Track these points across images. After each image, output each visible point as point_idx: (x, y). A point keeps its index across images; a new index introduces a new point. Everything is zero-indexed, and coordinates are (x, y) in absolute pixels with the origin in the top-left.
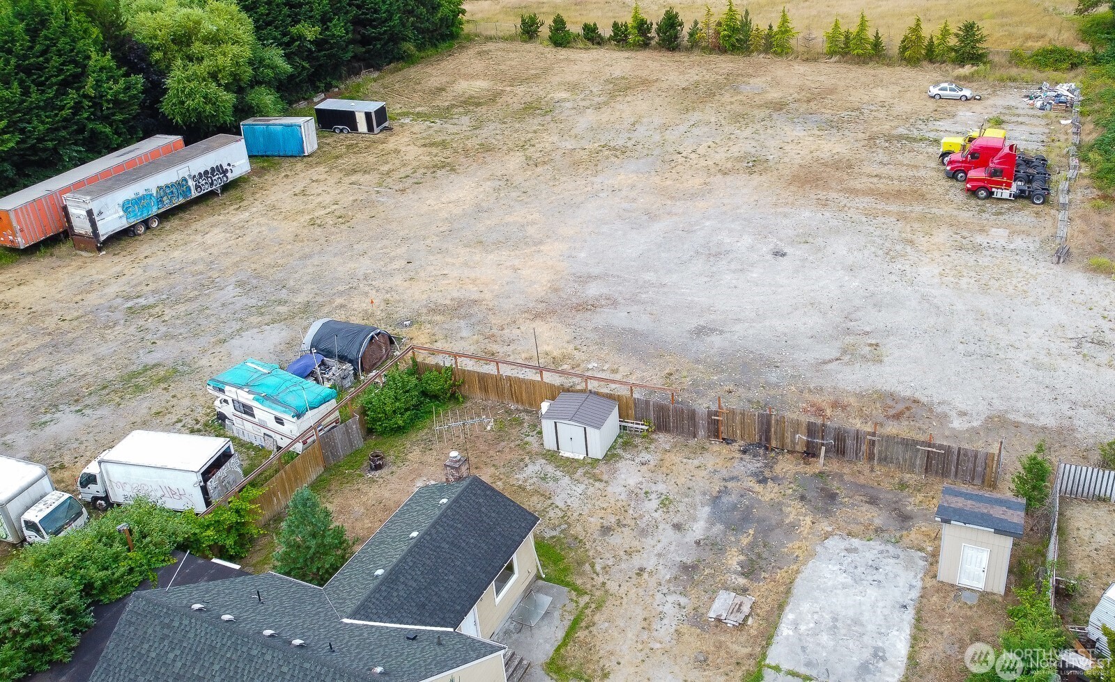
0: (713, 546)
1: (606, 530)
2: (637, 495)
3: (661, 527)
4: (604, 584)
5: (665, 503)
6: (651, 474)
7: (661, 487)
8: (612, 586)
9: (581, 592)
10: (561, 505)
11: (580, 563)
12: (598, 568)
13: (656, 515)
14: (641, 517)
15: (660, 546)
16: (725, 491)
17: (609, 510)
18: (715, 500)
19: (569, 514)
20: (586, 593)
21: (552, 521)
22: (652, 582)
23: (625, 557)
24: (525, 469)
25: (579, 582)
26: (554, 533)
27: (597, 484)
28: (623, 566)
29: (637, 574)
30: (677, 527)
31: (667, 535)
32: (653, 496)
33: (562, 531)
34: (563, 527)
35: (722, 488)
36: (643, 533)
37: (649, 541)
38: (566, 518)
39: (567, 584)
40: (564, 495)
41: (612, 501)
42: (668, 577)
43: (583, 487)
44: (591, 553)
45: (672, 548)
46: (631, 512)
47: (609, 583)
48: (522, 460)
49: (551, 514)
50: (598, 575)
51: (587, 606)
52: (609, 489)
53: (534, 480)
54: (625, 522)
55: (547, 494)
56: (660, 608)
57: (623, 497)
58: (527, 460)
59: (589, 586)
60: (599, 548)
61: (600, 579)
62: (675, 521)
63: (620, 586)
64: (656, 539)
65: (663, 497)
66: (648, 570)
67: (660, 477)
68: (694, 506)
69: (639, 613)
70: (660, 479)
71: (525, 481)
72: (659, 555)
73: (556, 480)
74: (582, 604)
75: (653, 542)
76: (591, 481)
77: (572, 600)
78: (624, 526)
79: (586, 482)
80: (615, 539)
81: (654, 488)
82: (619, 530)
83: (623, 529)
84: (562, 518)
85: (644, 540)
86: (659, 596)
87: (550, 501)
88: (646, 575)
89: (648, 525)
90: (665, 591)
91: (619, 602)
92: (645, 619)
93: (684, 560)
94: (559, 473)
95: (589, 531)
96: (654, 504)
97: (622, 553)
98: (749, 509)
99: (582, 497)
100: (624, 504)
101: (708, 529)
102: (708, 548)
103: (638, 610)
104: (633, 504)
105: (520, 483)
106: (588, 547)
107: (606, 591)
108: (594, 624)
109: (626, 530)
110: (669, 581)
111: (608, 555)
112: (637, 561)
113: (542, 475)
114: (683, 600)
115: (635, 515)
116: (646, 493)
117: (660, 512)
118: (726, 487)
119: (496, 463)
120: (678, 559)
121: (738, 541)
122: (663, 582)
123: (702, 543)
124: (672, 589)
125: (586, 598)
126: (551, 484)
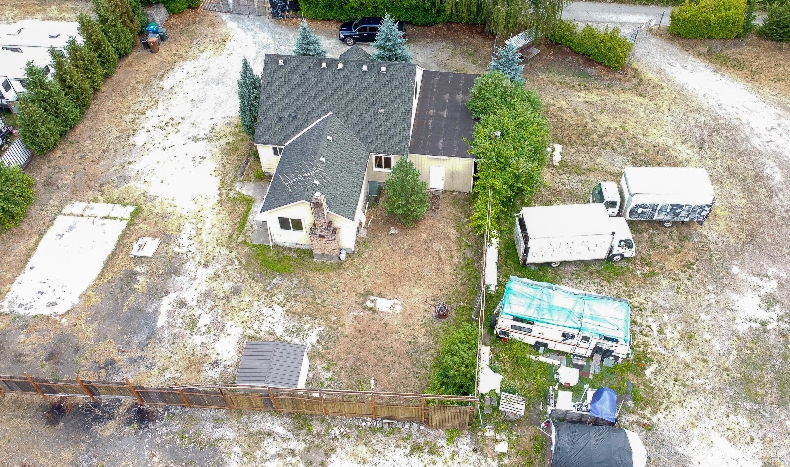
0: (156, 293)
1: (236, 291)
2: (217, 328)
3: (195, 302)
4: (230, 252)
5: (192, 324)
6: (208, 352)
7: (197, 340)
8: (225, 251)
9: (244, 243)
10: (276, 306)
11: (249, 261)
12: (237, 262)
13: (199, 312)
14: (211, 309)
15: (195, 286)
16: (143, 346)
17: (237, 309)
18: (153, 334)
19: (268, 300)
20: (240, 243)
21: (278, 291)
22: (198, 259)
23: (219, 272)
24: (318, 338)
25: (247, 249)
26: (274, 281)
27: (252, 333)
28: (219, 266)
29: (210, 262)
30: (182, 304)
31: (190, 296)
32: (203, 330)
33: (269, 283)
34: (268, 288)
35: (145, 348)
36: (208, 295)
37: (204, 288)
38: (269, 295)
39: (254, 246)
40: (277, 316)
41: (236, 318)
42: (188, 263)
43: (264, 328)
44: (244, 271)
45: (185, 286)
46: (220, 311)
47: (227, 253)
48: (325, 347)
49: (281, 297)
50: (236, 257)
51: (238, 236)
52: (241, 330)
53: (306, 327)
54: (223, 301)
55: (290, 316)
56: (192, 242)
57: (228, 325)
58: (320, 347)
59: (240, 248)
60: (239, 276)
61: (233, 254)
62: (184, 310)
63: (220, 252)
64: (198, 291)
65: (195, 330)
66: (202, 266)
67: (199, 351)
68: (170, 325)
69: (205, 238)
70: (199, 348)
71: (313, 324)
72: (195, 279)
73: (287, 330)
74: (242, 237)
75: (200, 288)
76: (258, 336)
77: (248, 237)
78: (223, 298)
79: (262, 333)
80: (228, 286)
81: (204, 339)
82: (227, 294)
83: (223, 295)
84: (271, 296)
85: (207, 289)
86: (193, 249)
87: (286, 308)
88: (203, 262)
89: (206, 302)
90: (189, 253)
91: (219, 241)
92: (201, 234)
93: (177, 278)
94: (288, 338)
95: (249, 288)
96: (202, 323)
97: (222, 275)
98: (125, 332)
99: (262, 318)
100: (227, 318)
101: (159, 306)
102: (160, 290)
103: (205, 240)
104: (220, 320)
105: (316, 322)
106: (247, 276)
107: (228, 247)
108: (231, 226)
109: (222, 295)
110: (187, 261)
111: (231, 272)
112: (210, 271)
113: (301, 333)
114: (177, 249)
115: (216, 309)
116: (209, 332)
117: (197, 315)
118: (142, 350)
119: (346, 340)
120: (181, 278)
121: (136, 301)
122: (191, 260)
123: (164, 294)
124: (185, 256)
125: (240, 241)
126: (291, 326)
